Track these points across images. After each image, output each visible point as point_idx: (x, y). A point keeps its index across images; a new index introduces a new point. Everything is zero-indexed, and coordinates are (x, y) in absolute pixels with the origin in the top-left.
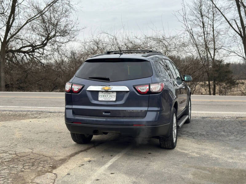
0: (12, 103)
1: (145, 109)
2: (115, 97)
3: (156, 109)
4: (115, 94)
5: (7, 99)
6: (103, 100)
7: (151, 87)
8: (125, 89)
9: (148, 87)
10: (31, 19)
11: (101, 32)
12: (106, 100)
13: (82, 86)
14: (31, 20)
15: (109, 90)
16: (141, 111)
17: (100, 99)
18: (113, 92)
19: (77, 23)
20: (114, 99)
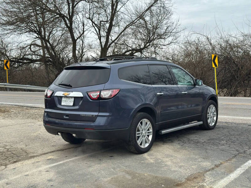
1: (96, 114)
2: (73, 102)
3: (107, 114)
4: (73, 99)
6: (65, 104)
7: (102, 93)
8: (80, 94)
9: (99, 94)
12: (67, 105)
13: (52, 92)
14: (130, 25)
15: (68, 96)
16: (92, 115)
17: (63, 104)
18: (72, 97)
19: (179, 25)
20: (72, 104)
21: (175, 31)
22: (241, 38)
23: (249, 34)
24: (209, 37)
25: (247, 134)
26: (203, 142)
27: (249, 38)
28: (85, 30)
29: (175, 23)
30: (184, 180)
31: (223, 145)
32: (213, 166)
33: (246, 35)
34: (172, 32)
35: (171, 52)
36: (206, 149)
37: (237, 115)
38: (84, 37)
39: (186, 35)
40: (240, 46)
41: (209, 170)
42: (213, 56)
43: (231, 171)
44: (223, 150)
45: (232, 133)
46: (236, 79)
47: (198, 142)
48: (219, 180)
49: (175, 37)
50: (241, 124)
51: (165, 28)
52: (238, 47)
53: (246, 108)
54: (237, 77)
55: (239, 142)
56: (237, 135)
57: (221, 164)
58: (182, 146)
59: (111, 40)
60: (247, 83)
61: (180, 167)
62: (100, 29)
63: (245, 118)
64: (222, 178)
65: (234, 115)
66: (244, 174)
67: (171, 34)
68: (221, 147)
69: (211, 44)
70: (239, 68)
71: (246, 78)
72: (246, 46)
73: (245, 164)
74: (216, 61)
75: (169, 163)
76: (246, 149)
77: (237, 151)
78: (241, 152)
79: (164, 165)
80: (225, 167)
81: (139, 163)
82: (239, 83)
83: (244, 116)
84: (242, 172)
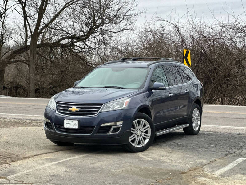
0: (28, 110)
5: (24, 107)
10: (70, 2)
11: (156, 19)
14: (70, 4)
19: (135, 5)
21: (130, 13)
22: (219, 29)
23: (228, 25)
24: (178, 25)
25: (234, 140)
26: (193, 146)
27: (229, 29)
28: (7, 7)
29: (131, 2)
30: (186, 171)
31: (213, 147)
32: (209, 162)
33: (224, 26)
34: (126, 15)
35: (124, 42)
36: (198, 151)
37: (219, 124)
38: (5, 17)
39: (148, 21)
40: (218, 40)
41: (206, 165)
42: (185, 51)
43: (225, 165)
44: (214, 152)
45: (219, 139)
46: (212, 82)
47: (187, 146)
48: (217, 170)
49: (129, 22)
50: (225, 133)
51: (117, 9)
52: (214, 40)
53: (228, 116)
54: (214, 79)
55: (227, 145)
56: (225, 140)
57: (215, 160)
58: (173, 148)
59: (44, 23)
60: (225, 87)
61: (179, 163)
62: (25, 5)
63: (228, 127)
64: (219, 169)
65: (216, 124)
66: (236, 166)
67: (125, 17)
68: (212, 149)
69: (180, 34)
70: (215, 69)
71: (224, 82)
72: (225, 39)
73: (237, 161)
74: (189, 58)
75: (167, 160)
76: (235, 151)
77: (227, 151)
78: (231, 153)
79: (163, 162)
80: (219, 162)
81: (139, 161)
82: (215, 87)
83: (227, 125)
84: (235, 165)
